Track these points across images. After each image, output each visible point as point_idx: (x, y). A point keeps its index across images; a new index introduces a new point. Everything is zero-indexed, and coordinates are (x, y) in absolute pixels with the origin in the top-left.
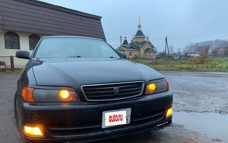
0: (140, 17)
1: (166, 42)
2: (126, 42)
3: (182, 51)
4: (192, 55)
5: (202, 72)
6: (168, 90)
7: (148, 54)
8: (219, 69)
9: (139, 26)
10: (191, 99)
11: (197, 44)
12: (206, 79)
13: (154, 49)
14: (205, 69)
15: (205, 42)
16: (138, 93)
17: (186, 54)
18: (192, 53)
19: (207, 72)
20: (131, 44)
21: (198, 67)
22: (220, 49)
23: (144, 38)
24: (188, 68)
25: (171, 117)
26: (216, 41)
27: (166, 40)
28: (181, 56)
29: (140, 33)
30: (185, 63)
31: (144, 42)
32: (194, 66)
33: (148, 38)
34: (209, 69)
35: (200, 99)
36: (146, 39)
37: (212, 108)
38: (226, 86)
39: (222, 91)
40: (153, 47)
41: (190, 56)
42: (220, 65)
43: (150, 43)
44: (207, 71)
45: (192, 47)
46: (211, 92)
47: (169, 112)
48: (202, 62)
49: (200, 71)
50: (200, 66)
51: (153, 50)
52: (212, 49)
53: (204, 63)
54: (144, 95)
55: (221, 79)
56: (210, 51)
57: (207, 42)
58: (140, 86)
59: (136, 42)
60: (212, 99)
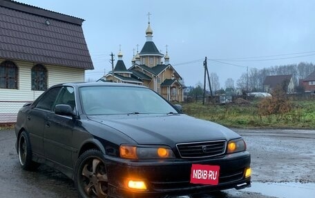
0: (149, 14)
1: (206, 68)
2: (121, 65)
3: (235, 86)
4: (257, 94)
5: (278, 131)
6: (245, 150)
7: (169, 92)
8: (307, 124)
9: (149, 33)
10: (264, 169)
11: (264, 71)
12: (284, 141)
13: (180, 81)
14: (282, 124)
15: (281, 68)
16: (221, 152)
17: (244, 93)
18: (255, 90)
19: (286, 130)
20: (133, 69)
21: (270, 122)
22: (310, 83)
23: (159, 57)
24: (252, 123)
25: (249, 178)
26: (302, 66)
27: (205, 64)
28: (235, 97)
29: (150, 48)
30: (244, 112)
31: (160, 68)
32: (263, 117)
33: (167, 59)
34: (290, 124)
35: (277, 169)
36: (163, 60)
37: (292, 177)
38: (313, 151)
39: (306, 158)
40: (177, 76)
41: (253, 96)
42: (307, 118)
43: (171, 69)
44: (287, 128)
45: (255, 76)
46: (291, 159)
47: (248, 173)
48: (276, 111)
49: (275, 128)
50: (274, 118)
51: (178, 84)
52: (295, 83)
53: (279, 113)
54: (226, 153)
55: (307, 141)
56: (291, 86)
57: (285, 67)
58: (222, 145)
59: (144, 66)
60: (292, 168)
